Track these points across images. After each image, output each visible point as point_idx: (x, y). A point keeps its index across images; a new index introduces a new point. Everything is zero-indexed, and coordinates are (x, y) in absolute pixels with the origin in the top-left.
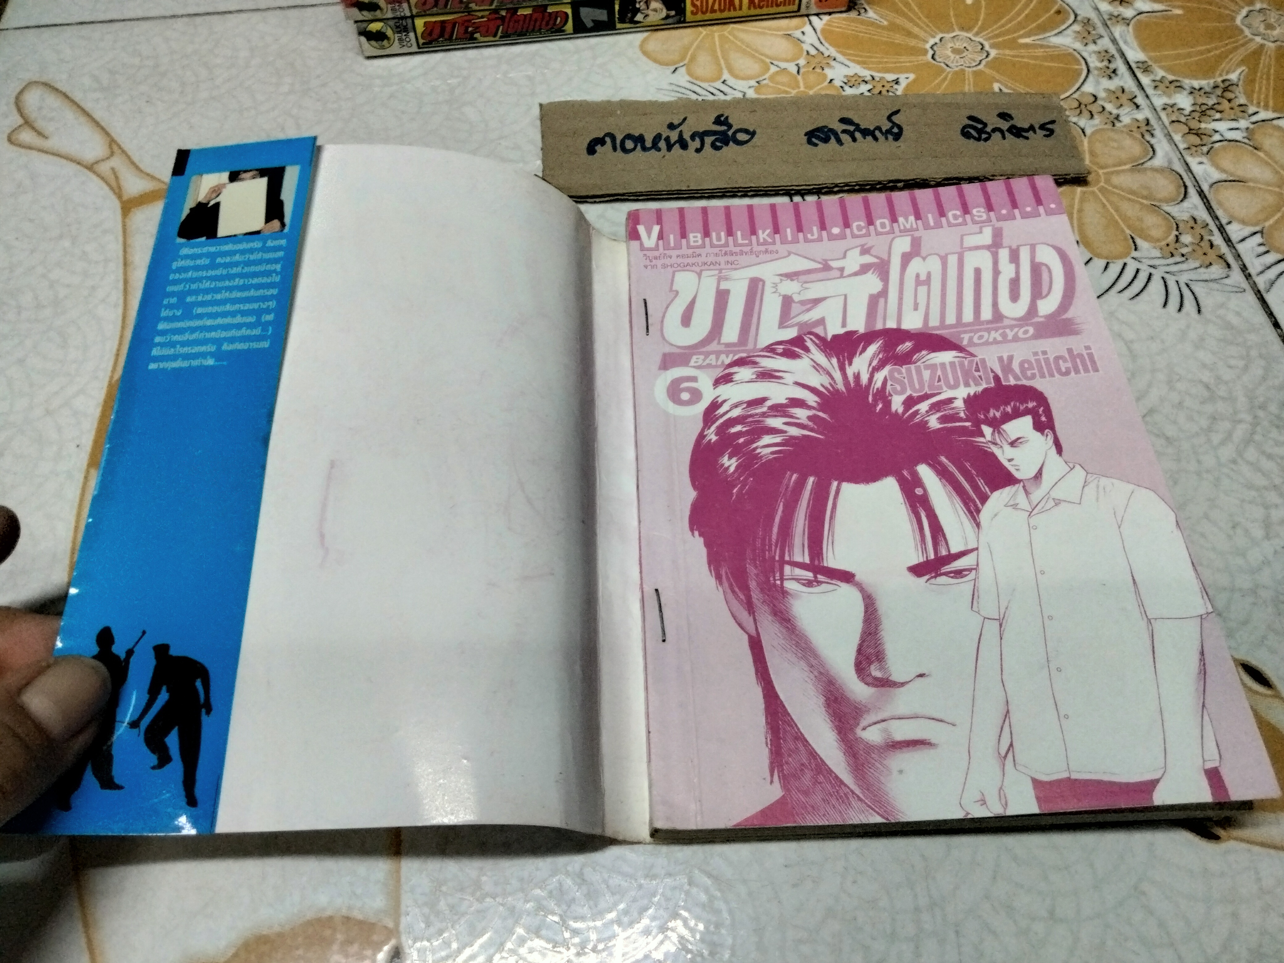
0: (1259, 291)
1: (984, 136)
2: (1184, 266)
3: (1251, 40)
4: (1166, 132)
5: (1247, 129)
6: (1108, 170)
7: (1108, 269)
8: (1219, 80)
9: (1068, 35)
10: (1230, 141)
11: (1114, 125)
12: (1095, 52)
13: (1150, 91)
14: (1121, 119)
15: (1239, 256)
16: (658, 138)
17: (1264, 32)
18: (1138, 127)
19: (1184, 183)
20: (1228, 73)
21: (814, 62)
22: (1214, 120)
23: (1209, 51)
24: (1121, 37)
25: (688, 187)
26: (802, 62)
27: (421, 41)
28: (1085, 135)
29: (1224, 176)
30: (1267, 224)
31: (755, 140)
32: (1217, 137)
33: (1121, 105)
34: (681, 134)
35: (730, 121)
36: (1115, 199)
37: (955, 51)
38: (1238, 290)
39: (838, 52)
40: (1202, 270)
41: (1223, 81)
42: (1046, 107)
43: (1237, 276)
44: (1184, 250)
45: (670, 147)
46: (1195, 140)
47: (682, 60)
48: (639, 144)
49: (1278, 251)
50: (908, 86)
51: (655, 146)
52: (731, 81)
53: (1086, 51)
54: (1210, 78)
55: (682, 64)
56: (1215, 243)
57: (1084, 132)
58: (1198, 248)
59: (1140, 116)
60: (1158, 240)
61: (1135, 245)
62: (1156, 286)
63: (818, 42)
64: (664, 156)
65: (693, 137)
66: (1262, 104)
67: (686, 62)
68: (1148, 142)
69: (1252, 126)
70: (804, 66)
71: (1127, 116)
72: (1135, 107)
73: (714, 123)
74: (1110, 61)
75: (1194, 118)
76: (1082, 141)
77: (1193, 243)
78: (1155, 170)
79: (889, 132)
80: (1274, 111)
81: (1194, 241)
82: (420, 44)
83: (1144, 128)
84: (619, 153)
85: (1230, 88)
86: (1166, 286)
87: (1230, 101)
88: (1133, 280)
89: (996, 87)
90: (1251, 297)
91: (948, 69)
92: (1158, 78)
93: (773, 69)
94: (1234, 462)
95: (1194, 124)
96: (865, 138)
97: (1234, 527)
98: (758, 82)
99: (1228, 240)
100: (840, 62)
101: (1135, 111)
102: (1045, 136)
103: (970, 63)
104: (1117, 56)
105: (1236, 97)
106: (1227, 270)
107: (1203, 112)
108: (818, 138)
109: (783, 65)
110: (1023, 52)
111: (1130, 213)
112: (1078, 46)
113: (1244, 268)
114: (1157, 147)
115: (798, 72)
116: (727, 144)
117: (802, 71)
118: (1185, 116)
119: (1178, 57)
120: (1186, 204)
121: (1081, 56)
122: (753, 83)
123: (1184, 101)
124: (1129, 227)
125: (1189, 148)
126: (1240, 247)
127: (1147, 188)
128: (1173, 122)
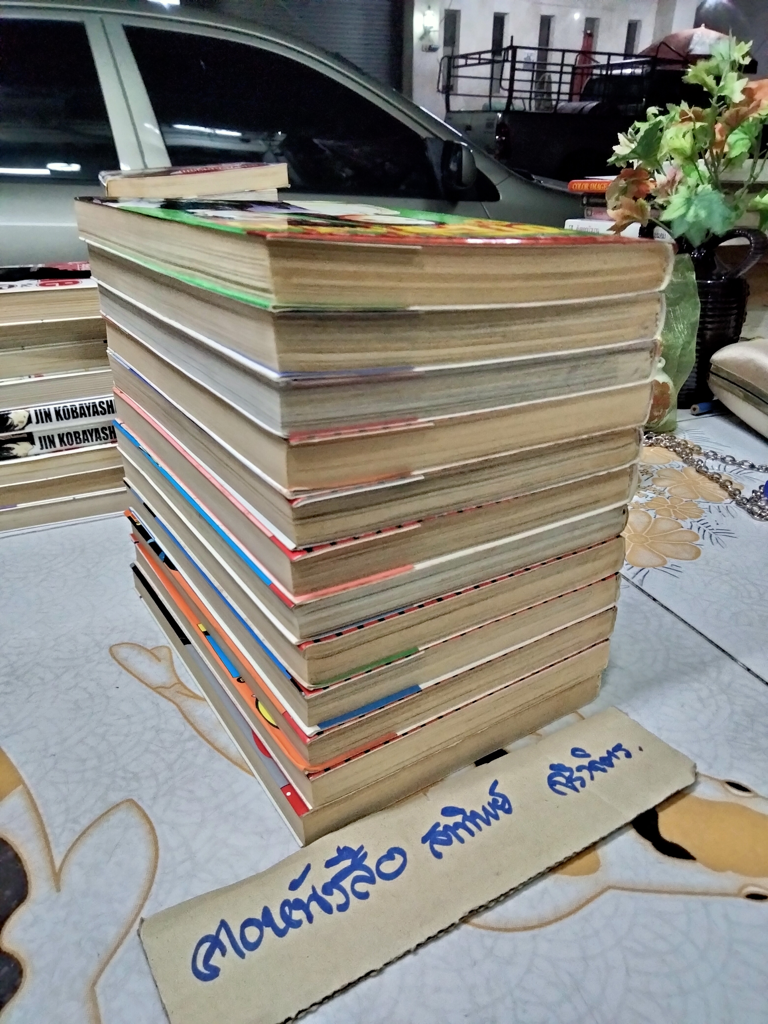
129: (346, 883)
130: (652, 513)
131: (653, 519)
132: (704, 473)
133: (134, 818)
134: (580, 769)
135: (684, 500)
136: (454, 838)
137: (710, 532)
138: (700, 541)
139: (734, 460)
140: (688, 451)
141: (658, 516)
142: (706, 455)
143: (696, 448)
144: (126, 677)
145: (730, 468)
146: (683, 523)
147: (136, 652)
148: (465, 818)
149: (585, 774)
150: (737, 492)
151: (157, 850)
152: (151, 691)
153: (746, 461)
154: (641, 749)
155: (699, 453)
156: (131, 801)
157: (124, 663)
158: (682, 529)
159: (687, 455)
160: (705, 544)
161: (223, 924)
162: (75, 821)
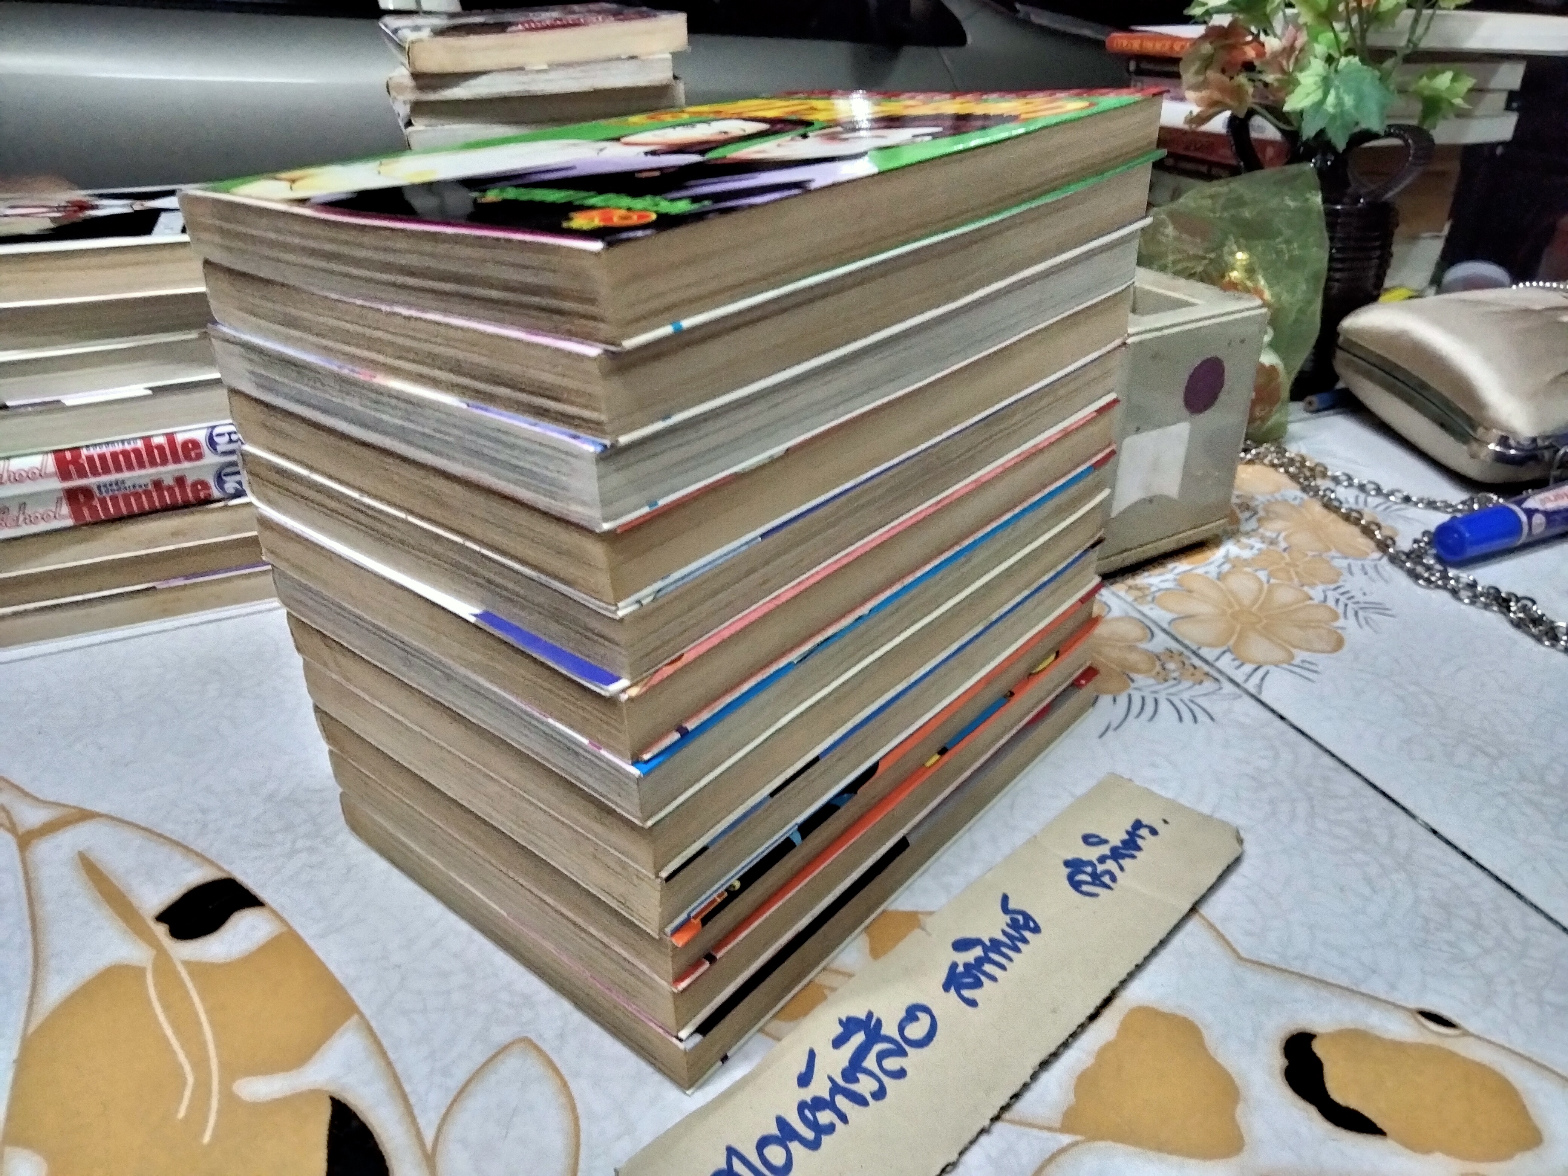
129: (870, 1062)
130: (1262, 575)
131: (1266, 586)
132: (1336, 510)
133: (533, 1067)
134: (1102, 859)
135: (1311, 554)
136: (983, 978)
137: (1355, 606)
138: (1341, 622)
139: (1378, 490)
140: (1308, 474)
141: (1272, 581)
142: (1336, 480)
143: (1319, 469)
145: (1373, 501)
146: (1312, 593)
148: (986, 949)
149: (1111, 865)
150: (1389, 542)
153: (1398, 491)
154: (1165, 822)
155: (1324, 475)
158: (1310, 602)
159: (1306, 479)
160: (1349, 626)
161: (731, 1152)
162: (446, 1072)
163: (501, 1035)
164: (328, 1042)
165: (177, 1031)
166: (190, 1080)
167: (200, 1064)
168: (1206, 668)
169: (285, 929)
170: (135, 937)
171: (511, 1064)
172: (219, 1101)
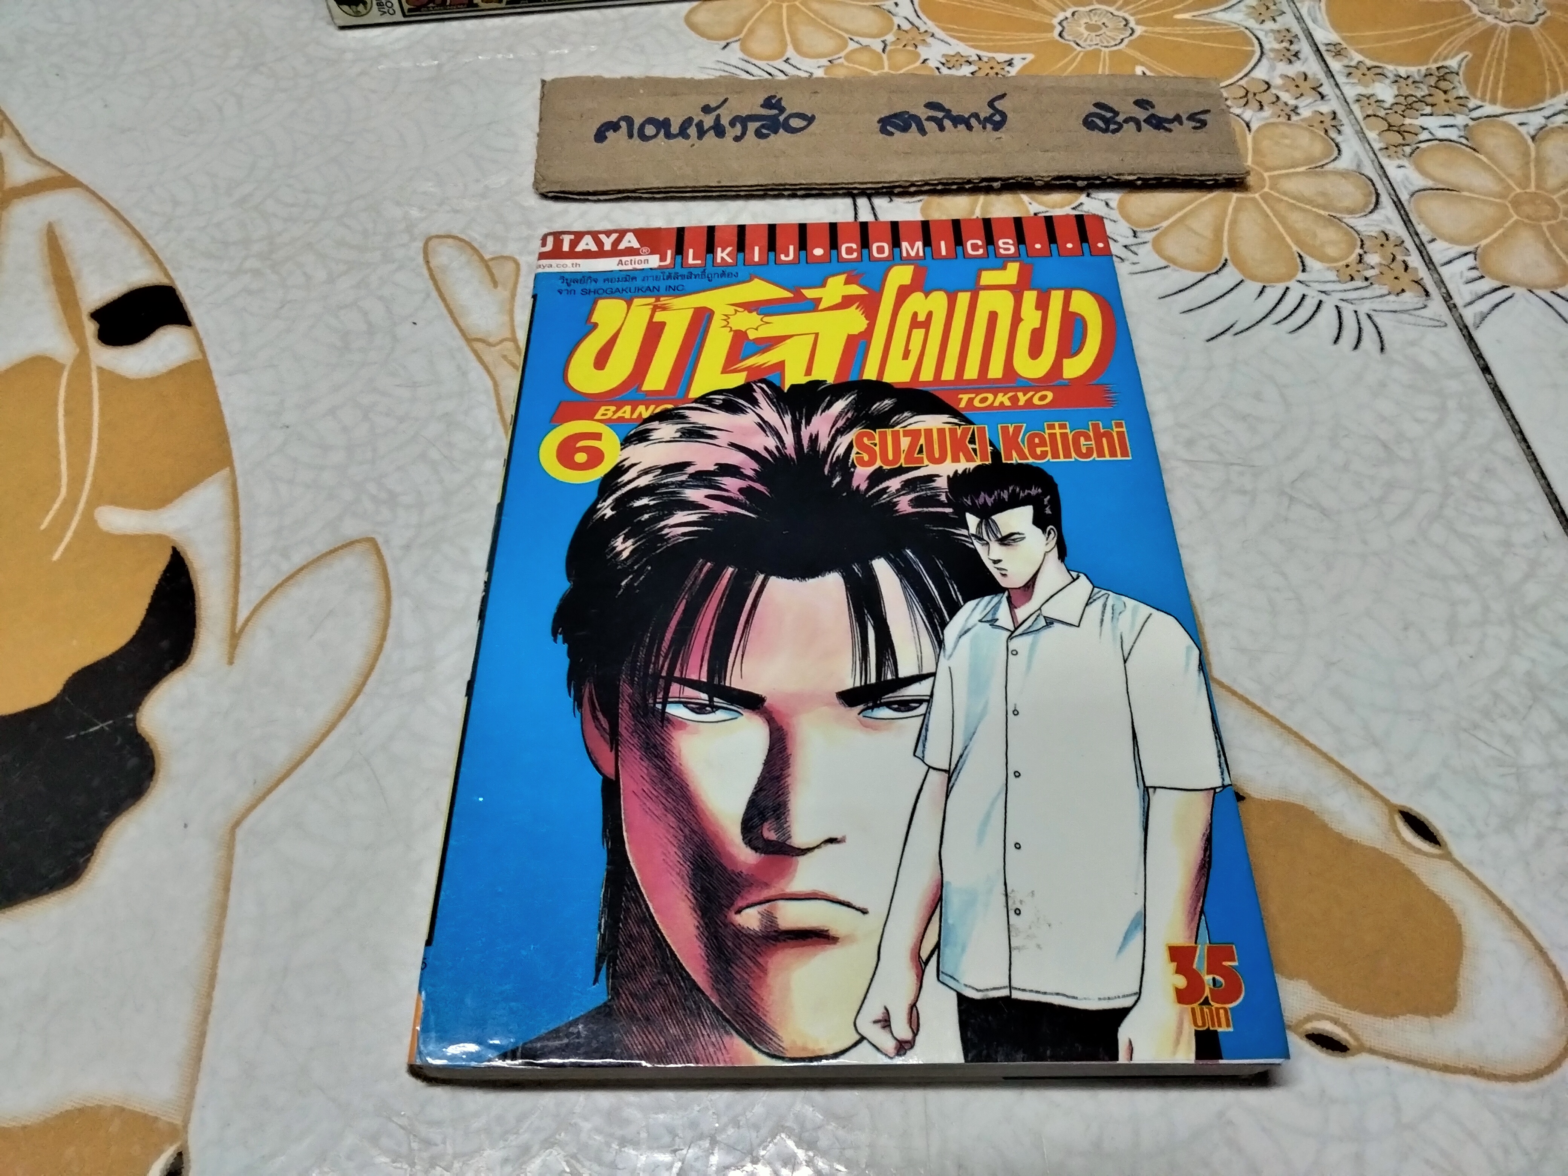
0: (1466, 327)
1: (1112, 127)
2: (1367, 293)
3: (1481, 19)
4: (1358, 128)
5: (1466, 126)
6: (1276, 173)
7: (1264, 294)
8: (1434, 66)
9: (1239, 11)
10: (1441, 140)
11: (1289, 119)
12: (1272, 31)
13: (1341, 79)
14: (1299, 111)
15: (1442, 282)
16: (688, 121)
17: (1498, 9)
18: (1322, 122)
19: (1376, 190)
20: (1445, 59)
21: (906, 38)
22: (1422, 115)
23: (1424, 31)
24: (1310, 14)
25: (719, 182)
26: (890, 38)
27: (406, 7)
28: (1250, 130)
29: (1430, 184)
30: (1484, 242)
31: (812, 127)
32: (1425, 136)
33: (1302, 95)
34: (718, 117)
35: (783, 103)
36: (1281, 208)
37: (1089, 27)
38: (1437, 324)
39: (938, 27)
40: (1392, 298)
41: (1438, 68)
42: (1199, 94)
43: (1437, 306)
44: (1369, 273)
45: (701, 133)
46: (1397, 138)
47: (737, 34)
48: (663, 131)
49: (1495, 277)
50: (1025, 67)
51: (683, 132)
52: (796, 59)
53: (1262, 30)
54: (1422, 64)
55: (735, 39)
56: (1410, 264)
57: (1248, 126)
58: (1386, 270)
59: (1325, 108)
60: (1335, 260)
61: (1303, 265)
62: (1328, 315)
63: (914, 14)
64: (693, 145)
65: (732, 124)
66: (1488, 97)
67: (741, 36)
68: (1333, 140)
69: (1471, 123)
70: (893, 43)
71: (1307, 108)
72: (1319, 97)
73: (762, 106)
74: (1291, 42)
75: (1396, 112)
76: (1244, 138)
77: (1381, 264)
78: (1336, 173)
79: (989, 119)
80: (1505, 104)
81: (1384, 262)
82: (406, 11)
83: (1328, 122)
84: (636, 140)
85: (1448, 77)
86: (1340, 317)
87: (1445, 92)
88: (1296, 309)
89: (1139, 70)
90: (1453, 333)
91: (1079, 48)
92: (1353, 63)
93: (852, 46)
94: (1413, 542)
95: (1395, 120)
96: (956, 127)
97: (1406, 629)
98: (830, 61)
99: (1429, 263)
100: (939, 39)
101: (1320, 102)
102: (1195, 128)
103: (1108, 42)
104: (1301, 35)
105: (1454, 88)
106: (1425, 298)
107: (1409, 105)
108: (897, 127)
109: (865, 41)
110: (1178, 30)
111: (1300, 226)
112: (1252, 23)
113: (1448, 298)
114: (1343, 146)
115: (884, 51)
116: (776, 132)
117: (888, 48)
118: (1385, 109)
119: (1380, 39)
120: (1375, 216)
121: (1254, 35)
122: (824, 62)
123: (1386, 92)
124: (1298, 242)
125: (1387, 148)
126: (1445, 271)
127: (1324, 194)
128: (1369, 116)
133: (368, 573)
144: (436, 307)
147: (463, 259)
151: (383, 638)
152: (462, 342)
156: (372, 541)
157: (439, 277)
162: (285, 554)
163: (351, 529)
164: (191, 491)
165: (69, 440)
166: (64, 491)
167: (76, 481)
168: (1423, 273)
169: (200, 357)
170: (66, 329)
171: (349, 561)
172: (80, 521)
